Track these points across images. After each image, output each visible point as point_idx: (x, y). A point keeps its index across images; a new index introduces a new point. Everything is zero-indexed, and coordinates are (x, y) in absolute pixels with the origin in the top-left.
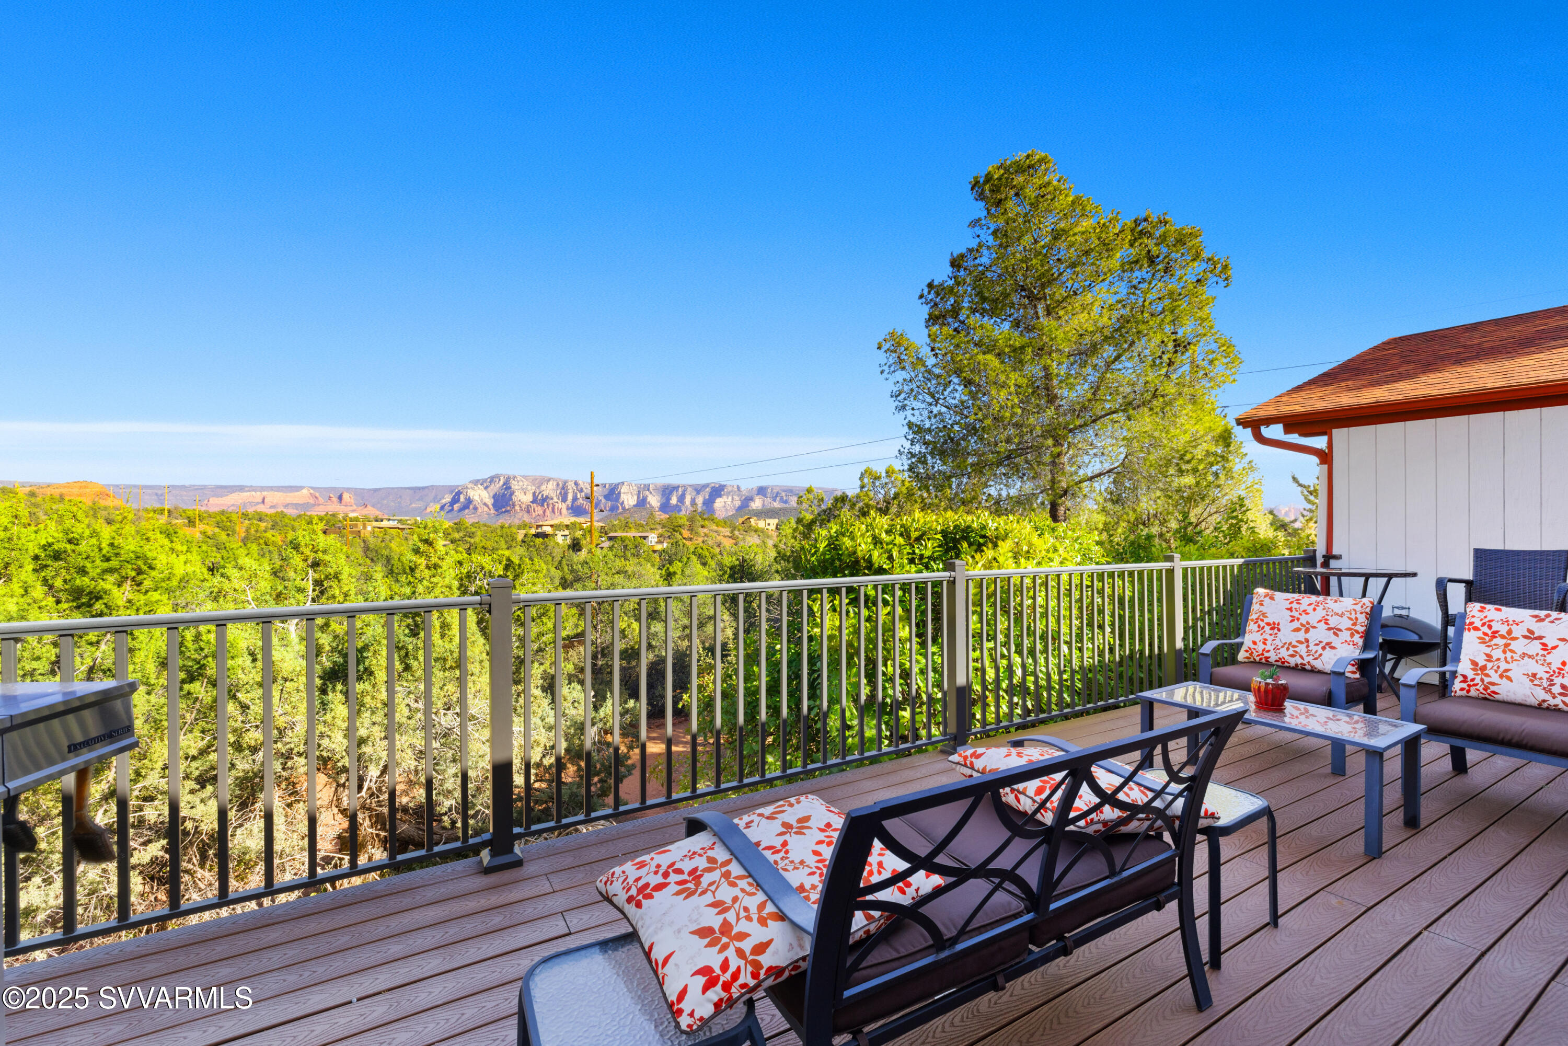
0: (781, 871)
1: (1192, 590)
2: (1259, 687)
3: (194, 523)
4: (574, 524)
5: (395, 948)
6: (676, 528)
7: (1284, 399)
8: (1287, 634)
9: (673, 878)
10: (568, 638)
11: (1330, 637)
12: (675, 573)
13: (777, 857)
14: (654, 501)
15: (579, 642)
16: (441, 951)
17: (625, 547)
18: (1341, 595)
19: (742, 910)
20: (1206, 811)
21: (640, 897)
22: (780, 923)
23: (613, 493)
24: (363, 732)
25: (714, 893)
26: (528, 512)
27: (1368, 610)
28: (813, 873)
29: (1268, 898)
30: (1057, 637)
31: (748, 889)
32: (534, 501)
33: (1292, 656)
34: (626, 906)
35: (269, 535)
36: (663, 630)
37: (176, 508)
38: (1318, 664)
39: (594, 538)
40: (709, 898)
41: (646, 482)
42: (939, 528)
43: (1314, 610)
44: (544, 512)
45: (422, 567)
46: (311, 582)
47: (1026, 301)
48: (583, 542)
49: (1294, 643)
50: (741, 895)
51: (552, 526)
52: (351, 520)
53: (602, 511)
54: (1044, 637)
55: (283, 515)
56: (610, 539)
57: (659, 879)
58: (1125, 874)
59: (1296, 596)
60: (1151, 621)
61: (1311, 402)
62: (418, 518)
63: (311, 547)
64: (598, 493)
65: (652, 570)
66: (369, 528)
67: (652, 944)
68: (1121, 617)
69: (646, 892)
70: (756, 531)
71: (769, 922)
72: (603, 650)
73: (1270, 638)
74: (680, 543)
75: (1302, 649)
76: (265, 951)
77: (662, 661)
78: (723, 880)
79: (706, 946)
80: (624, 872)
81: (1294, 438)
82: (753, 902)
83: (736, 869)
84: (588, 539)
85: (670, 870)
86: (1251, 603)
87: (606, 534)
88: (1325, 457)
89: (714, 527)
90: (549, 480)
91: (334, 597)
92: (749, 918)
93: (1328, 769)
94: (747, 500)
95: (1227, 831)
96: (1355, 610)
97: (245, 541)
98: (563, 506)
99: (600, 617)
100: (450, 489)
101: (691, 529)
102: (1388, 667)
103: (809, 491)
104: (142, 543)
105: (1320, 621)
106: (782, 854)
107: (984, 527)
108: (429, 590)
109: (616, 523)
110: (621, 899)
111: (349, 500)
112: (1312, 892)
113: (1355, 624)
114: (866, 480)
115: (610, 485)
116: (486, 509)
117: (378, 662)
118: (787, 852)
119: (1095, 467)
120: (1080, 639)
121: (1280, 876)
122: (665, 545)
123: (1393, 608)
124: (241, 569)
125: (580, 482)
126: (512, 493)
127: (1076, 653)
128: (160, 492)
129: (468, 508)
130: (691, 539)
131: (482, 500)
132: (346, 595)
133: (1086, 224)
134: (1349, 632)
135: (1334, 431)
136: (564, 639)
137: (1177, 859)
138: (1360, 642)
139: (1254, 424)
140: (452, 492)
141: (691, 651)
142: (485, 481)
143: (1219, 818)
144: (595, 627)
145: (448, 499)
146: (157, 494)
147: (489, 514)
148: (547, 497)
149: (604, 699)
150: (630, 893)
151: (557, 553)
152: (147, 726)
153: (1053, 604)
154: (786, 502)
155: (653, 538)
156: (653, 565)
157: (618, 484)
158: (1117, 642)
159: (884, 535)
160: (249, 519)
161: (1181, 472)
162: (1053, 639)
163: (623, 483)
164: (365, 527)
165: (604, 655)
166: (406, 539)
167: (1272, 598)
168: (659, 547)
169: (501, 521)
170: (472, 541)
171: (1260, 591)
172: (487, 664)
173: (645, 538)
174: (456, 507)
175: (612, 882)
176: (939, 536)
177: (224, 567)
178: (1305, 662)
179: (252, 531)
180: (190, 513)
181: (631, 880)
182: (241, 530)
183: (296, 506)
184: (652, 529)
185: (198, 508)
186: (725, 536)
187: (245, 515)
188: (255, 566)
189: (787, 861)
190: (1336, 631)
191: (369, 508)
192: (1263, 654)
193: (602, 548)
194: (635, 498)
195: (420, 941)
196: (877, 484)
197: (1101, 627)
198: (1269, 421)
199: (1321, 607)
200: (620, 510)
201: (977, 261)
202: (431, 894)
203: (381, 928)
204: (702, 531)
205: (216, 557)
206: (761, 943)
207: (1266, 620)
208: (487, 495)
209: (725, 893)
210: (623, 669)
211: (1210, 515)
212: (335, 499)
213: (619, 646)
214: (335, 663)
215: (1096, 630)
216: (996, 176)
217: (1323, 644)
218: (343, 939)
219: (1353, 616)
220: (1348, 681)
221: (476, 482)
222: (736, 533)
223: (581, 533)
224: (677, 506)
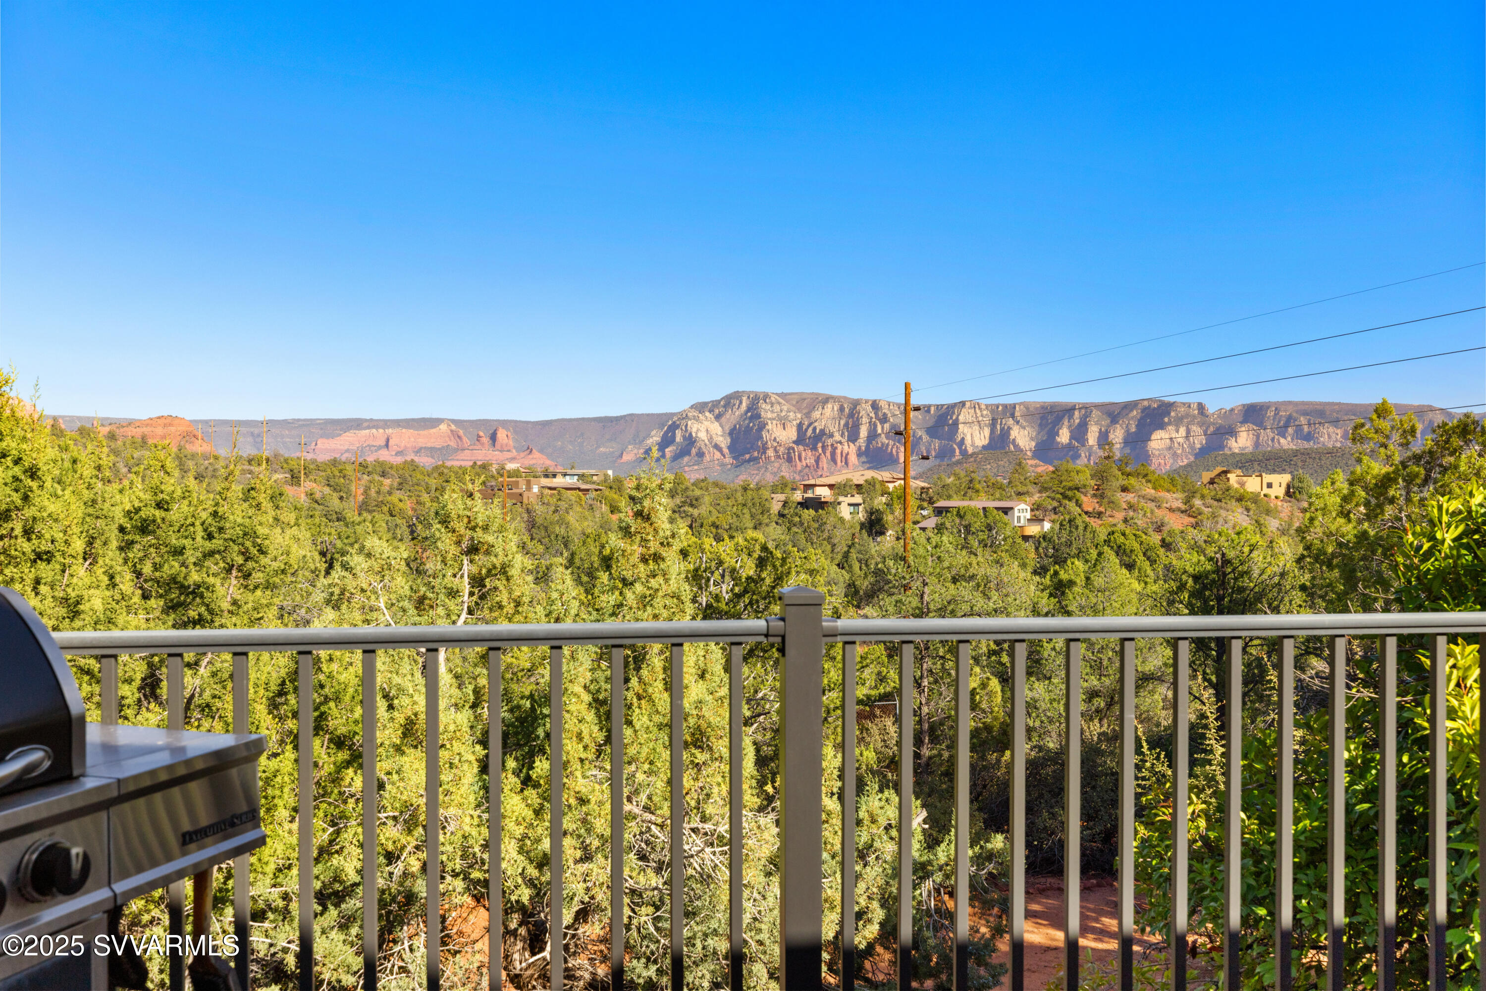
3: (298, 478)
4: (871, 483)
6: (1070, 492)
10: (867, 701)
12: (1071, 583)
14: (1024, 437)
15: (884, 709)
17: (967, 528)
23: (944, 423)
26: (789, 460)
32: (801, 439)
35: (394, 498)
37: (276, 456)
39: (909, 510)
41: (1009, 402)
44: (817, 461)
45: (635, 559)
46: (466, 580)
48: (889, 518)
51: (831, 487)
52: (509, 475)
53: (924, 458)
55: (413, 466)
56: (939, 512)
62: (610, 472)
63: (466, 520)
64: (918, 424)
65: (1022, 575)
66: (535, 489)
70: (1240, 499)
72: (932, 729)
74: (1079, 522)
77: (1058, 760)
84: (898, 512)
87: (931, 502)
89: (1150, 491)
90: (826, 401)
91: (500, 609)
94: (1220, 434)
97: (364, 507)
98: (852, 450)
99: (928, 664)
100: (659, 419)
101: (1100, 494)
103: (1381, 411)
104: (251, 512)
108: (645, 602)
109: (949, 480)
111: (506, 441)
115: (940, 407)
116: (718, 455)
122: (1047, 526)
124: (369, 555)
126: (762, 426)
128: (256, 431)
129: (688, 453)
130: (1099, 515)
131: (711, 439)
132: (518, 604)
136: (860, 702)
140: (664, 426)
142: (716, 404)
144: (918, 684)
145: (655, 438)
146: (252, 434)
147: (723, 465)
148: (822, 431)
149: (944, 827)
151: (841, 537)
154: (1308, 437)
155: (1022, 511)
156: (1023, 566)
157: (954, 406)
160: (369, 474)
163: (963, 404)
164: (529, 488)
165: (935, 740)
166: (591, 508)
168: (1033, 530)
169: (742, 477)
170: (696, 512)
173: (1006, 511)
174: (669, 451)
177: (343, 553)
179: (373, 493)
180: (293, 464)
182: (357, 490)
183: (431, 451)
184: (1019, 494)
185: (303, 455)
186: (1171, 510)
187: (363, 466)
188: (388, 552)
191: (536, 454)
193: (923, 529)
194: (987, 432)
200: (958, 456)
204: (1124, 498)
205: (331, 534)
208: (719, 430)
212: (486, 440)
213: (967, 723)
221: (701, 407)
222: (1197, 502)
223: (884, 499)
224: (1069, 447)
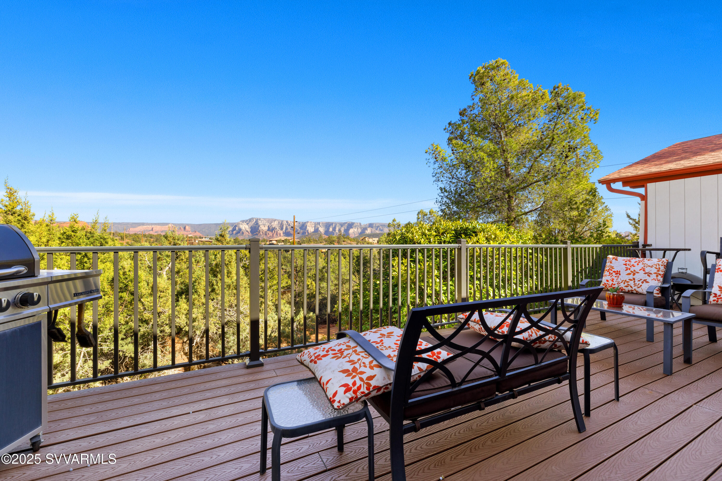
0: (380, 350)
1: (576, 260)
2: (610, 296)
3: (124, 239)
4: (286, 240)
5: (208, 394)
6: (332, 242)
7: (623, 171)
8: (624, 276)
9: (331, 352)
11: (646, 277)
13: (378, 345)
14: (322, 230)
15: (288, 291)
16: (228, 396)
18: (651, 257)
19: (362, 363)
20: (583, 341)
21: (316, 360)
22: (379, 368)
23: (303, 226)
24: (194, 316)
25: (349, 357)
26: (266, 234)
27: (665, 264)
28: (395, 351)
29: (614, 389)
30: (510, 279)
31: (365, 356)
32: (269, 230)
33: (626, 286)
34: (310, 364)
36: (326, 286)
37: (116, 232)
38: (640, 290)
40: (347, 359)
41: (318, 221)
42: (453, 228)
43: (638, 264)
44: (273, 235)
47: (495, 130)
49: (628, 280)
50: (361, 358)
51: (276, 241)
52: (189, 238)
53: (298, 234)
54: (504, 281)
55: (160, 235)
57: (325, 353)
58: (543, 364)
59: (629, 258)
60: (556, 275)
61: (636, 172)
64: (297, 225)
66: (197, 241)
67: (322, 377)
68: (542, 273)
69: (318, 357)
70: (368, 243)
71: (374, 368)
72: (299, 294)
73: (615, 278)
75: (631, 283)
76: (153, 393)
77: (325, 299)
78: (353, 353)
79: (346, 376)
80: (309, 352)
81: (628, 189)
82: (367, 361)
83: (359, 349)
85: (330, 350)
86: (606, 262)
88: (644, 198)
89: (349, 242)
90: (275, 220)
91: (182, 260)
92: (365, 366)
93: (645, 339)
94: (365, 229)
95: (593, 351)
96: (659, 264)
98: (281, 232)
100: (232, 224)
101: (338, 242)
102: (676, 297)
105: (641, 270)
106: (380, 344)
107: (474, 228)
109: (305, 239)
110: (307, 362)
111: (188, 229)
112: (636, 388)
113: (658, 271)
114: (420, 216)
115: (302, 223)
116: (247, 233)
117: (201, 288)
118: (383, 343)
119: (529, 207)
120: (521, 283)
121: (620, 381)
123: (679, 269)
125: (289, 221)
126: (259, 226)
127: (519, 289)
129: (240, 233)
131: (245, 229)
133: (524, 93)
134: (656, 275)
135: (648, 184)
136: (282, 288)
137: (568, 360)
138: (661, 279)
139: (608, 183)
140: (233, 226)
141: (339, 295)
142: (247, 221)
143: (589, 344)
144: (295, 283)
145: (231, 229)
147: (249, 235)
148: (274, 228)
149: (299, 311)
150: (311, 359)
152: (104, 309)
153: (508, 264)
154: (382, 230)
156: (321, 258)
157: (306, 222)
158: (539, 283)
159: (427, 232)
160: (146, 237)
161: (571, 209)
162: (508, 280)
163: (308, 222)
164: (195, 241)
165: (299, 296)
167: (616, 260)
168: (324, 250)
171: (610, 256)
172: (248, 289)
174: (234, 232)
175: (303, 356)
176: (453, 232)
178: (633, 289)
180: (122, 235)
181: (312, 354)
184: (321, 242)
185: (125, 232)
187: (145, 235)
189: (382, 347)
190: (649, 274)
191: (197, 232)
192: (612, 286)
194: (314, 228)
195: (219, 392)
196: (425, 218)
197: (532, 277)
198: (615, 181)
199: (641, 263)
200: (307, 234)
201: (472, 112)
202: (223, 375)
203: (202, 387)
204: (343, 243)
206: (371, 376)
207: (613, 270)
208: (248, 227)
209: (354, 357)
210: (308, 302)
211: (586, 231)
212: (182, 229)
213: (307, 292)
214: (181, 289)
215: (529, 278)
216: (482, 71)
217: (642, 280)
218: (186, 390)
219: (658, 267)
220: (655, 297)
221: (243, 221)
222: (359, 244)
223: (289, 244)
224: (332, 232)
